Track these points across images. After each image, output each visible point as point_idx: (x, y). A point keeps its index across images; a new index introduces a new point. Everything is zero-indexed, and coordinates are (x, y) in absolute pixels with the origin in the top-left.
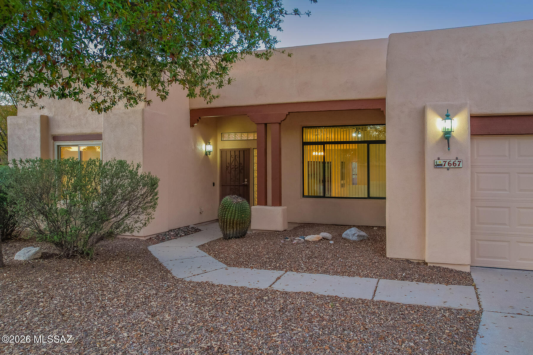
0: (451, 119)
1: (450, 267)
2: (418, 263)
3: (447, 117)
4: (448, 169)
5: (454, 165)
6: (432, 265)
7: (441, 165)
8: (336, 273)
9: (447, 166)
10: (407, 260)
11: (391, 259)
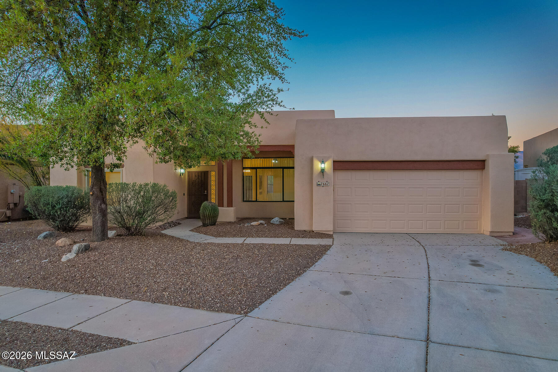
0: (324, 164)
1: (324, 232)
2: (310, 232)
3: (323, 162)
4: (323, 186)
5: (325, 185)
6: (316, 232)
7: (320, 185)
8: (271, 237)
9: (322, 185)
10: (305, 231)
11: (297, 230)
